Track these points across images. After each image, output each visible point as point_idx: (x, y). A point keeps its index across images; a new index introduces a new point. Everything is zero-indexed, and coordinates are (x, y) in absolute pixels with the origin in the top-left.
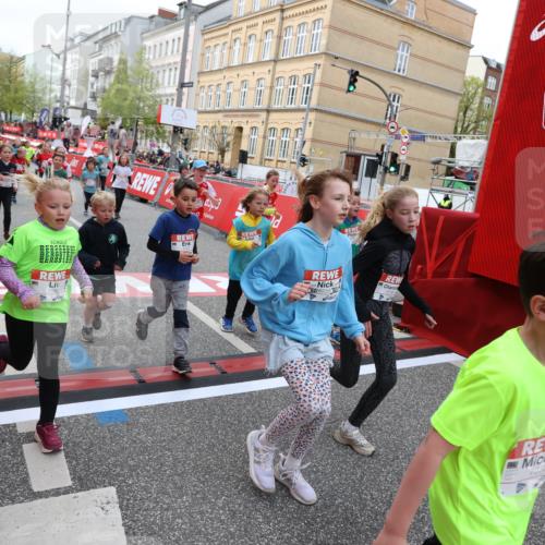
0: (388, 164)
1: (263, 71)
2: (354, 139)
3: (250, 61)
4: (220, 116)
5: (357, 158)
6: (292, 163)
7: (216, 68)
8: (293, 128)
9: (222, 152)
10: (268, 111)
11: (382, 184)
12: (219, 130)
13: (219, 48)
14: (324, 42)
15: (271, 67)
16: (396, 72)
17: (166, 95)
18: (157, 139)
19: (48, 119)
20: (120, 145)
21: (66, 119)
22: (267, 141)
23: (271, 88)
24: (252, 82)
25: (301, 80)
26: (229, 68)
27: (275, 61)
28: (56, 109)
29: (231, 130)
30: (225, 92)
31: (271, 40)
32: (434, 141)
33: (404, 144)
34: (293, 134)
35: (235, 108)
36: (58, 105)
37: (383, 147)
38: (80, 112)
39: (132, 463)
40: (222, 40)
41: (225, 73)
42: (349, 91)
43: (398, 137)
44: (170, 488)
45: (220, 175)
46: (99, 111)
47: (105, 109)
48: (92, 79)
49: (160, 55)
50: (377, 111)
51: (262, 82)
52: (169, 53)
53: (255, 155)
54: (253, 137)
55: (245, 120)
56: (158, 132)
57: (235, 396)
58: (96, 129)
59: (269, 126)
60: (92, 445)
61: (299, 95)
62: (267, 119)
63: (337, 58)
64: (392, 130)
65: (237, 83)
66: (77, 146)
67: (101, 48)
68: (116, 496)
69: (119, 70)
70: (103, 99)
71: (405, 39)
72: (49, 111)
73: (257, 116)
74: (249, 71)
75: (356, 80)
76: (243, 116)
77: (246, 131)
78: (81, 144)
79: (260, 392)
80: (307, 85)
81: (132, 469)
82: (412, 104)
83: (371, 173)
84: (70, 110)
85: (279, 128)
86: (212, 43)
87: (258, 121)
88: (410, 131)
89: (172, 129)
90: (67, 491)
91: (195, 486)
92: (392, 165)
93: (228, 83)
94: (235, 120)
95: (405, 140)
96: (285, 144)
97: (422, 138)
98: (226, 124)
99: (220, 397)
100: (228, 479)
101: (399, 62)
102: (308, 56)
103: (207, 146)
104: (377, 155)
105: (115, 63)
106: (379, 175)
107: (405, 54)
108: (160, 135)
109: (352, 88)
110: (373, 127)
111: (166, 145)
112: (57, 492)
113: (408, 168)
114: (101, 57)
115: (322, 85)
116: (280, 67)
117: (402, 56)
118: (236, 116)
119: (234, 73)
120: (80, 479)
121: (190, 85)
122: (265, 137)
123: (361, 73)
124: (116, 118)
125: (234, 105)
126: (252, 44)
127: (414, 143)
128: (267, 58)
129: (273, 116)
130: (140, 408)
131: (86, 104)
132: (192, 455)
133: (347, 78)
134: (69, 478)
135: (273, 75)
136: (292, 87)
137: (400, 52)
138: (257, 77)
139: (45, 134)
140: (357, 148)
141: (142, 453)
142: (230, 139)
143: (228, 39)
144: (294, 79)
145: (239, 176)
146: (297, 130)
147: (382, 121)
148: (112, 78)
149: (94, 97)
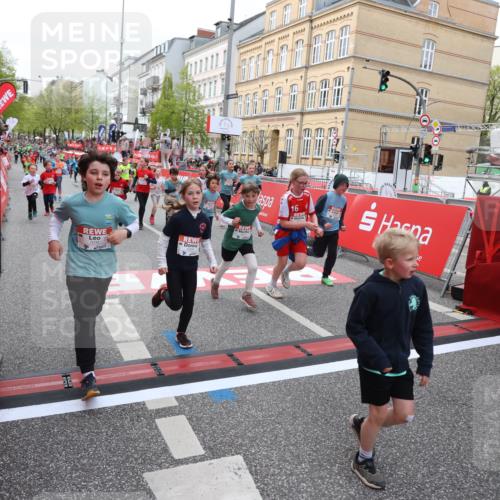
0: (422, 157)
1: (295, 78)
2: (385, 134)
3: (283, 69)
4: (257, 121)
5: (391, 152)
6: (326, 160)
7: (252, 78)
8: (326, 128)
9: (262, 154)
10: (302, 114)
11: (417, 175)
12: (257, 134)
13: (253, 60)
14: (352, 46)
15: (302, 73)
16: (423, 68)
17: (207, 106)
18: (202, 146)
19: (105, 135)
20: (173, 154)
21: (123, 134)
22: (302, 142)
23: (304, 92)
24: (286, 88)
25: (332, 83)
26: (264, 77)
27: (307, 68)
28: (112, 126)
29: (268, 133)
30: (261, 99)
31: (302, 49)
32: (464, 130)
33: (436, 135)
34: (326, 132)
35: (272, 113)
36: (113, 122)
37: (413, 139)
38: (132, 126)
39: (249, 434)
40: (256, 53)
41: (260, 82)
42: (381, 90)
43: (431, 130)
44: (288, 456)
45: (262, 175)
46: (149, 125)
47: (154, 122)
48: (141, 97)
49: (201, 71)
50: (406, 106)
51: (295, 87)
52: (209, 68)
53: (292, 155)
54: (289, 138)
55: (280, 123)
56: (203, 140)
57: (324, 376)
58: (147, 141)
59: (304, 127)
60: (212, 419)
61: (330, 97)
62: (302, 120)
63: (368, 61)
64: (425, 124)
65: (272, 90)
66: (131, 157)
67: (148, 69)
68: (244, 463)
69: (164, 87)
70: (152, 114)
71: (429, 37)
72: (105, 128)
73: (292, 119)
74: (282, 79)
75: (387, 80)
76: (279, 120)
77: (282, 133)
78: (135, 155)
79: (346, 371)
80: (337, 88)
81: (252, 440)
82: (441, 98)
83: (406, 165)
84: (124, 126)
85: (313, 128)
86: (247, 56)
87: (292, 124)
88: (441, 123)
89: (220, 136)
90: (202, 459)
91: (309, 455)
92: (426, 156)
93: (264, 91)
94: (271, 124)
95: (437, 132)
96: (320, 144)
97: (452, 129)
98: (263, 129)
99: (311, 377)
100: (337, 449)
101: (425, 59)
102: (337, 60)
103: (247, 149)
104: (411, 148)
105: (161, 82)
106: (414, 167)
107: (430, 50)
108: (205, 142)
109: (383, 87)
110: (403, 121)
111: (209, 151)
112: (195, 460)
113: (441, 158)
114: (148, 77)
115: (352, 86)
116: (311, 73)
117: (428, 52)
118: (273, 120)
119: (269, 82)
120: (210, 449)
121: (236, 96)
122: (300, 138)
123: (391, 73)
124: (165, 130)
125: (269, 111)
126: (284, 54)
127: (445, 134)
128: (300, 66)
129: (307, 118)
130: (245, 387)
131: (137, 120)
132: (300, 428)
133: (379, 78)
134: (201, 448)
135: (305, 81)
136: (324, 90)
137: (425, 49)
138: (289, 84)
139: (103, 148)
140: (389, 142)
141: (257, 426)
142: (268, 141)
143: (261, 51)
144: (325, 83)
145: (279, 176)
146: (330, 129)
147: (411, 115)
148: (159, 95)
149: (144, 113)
